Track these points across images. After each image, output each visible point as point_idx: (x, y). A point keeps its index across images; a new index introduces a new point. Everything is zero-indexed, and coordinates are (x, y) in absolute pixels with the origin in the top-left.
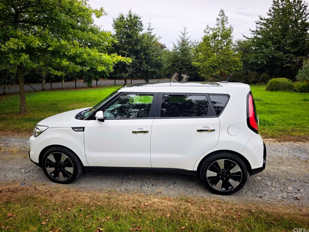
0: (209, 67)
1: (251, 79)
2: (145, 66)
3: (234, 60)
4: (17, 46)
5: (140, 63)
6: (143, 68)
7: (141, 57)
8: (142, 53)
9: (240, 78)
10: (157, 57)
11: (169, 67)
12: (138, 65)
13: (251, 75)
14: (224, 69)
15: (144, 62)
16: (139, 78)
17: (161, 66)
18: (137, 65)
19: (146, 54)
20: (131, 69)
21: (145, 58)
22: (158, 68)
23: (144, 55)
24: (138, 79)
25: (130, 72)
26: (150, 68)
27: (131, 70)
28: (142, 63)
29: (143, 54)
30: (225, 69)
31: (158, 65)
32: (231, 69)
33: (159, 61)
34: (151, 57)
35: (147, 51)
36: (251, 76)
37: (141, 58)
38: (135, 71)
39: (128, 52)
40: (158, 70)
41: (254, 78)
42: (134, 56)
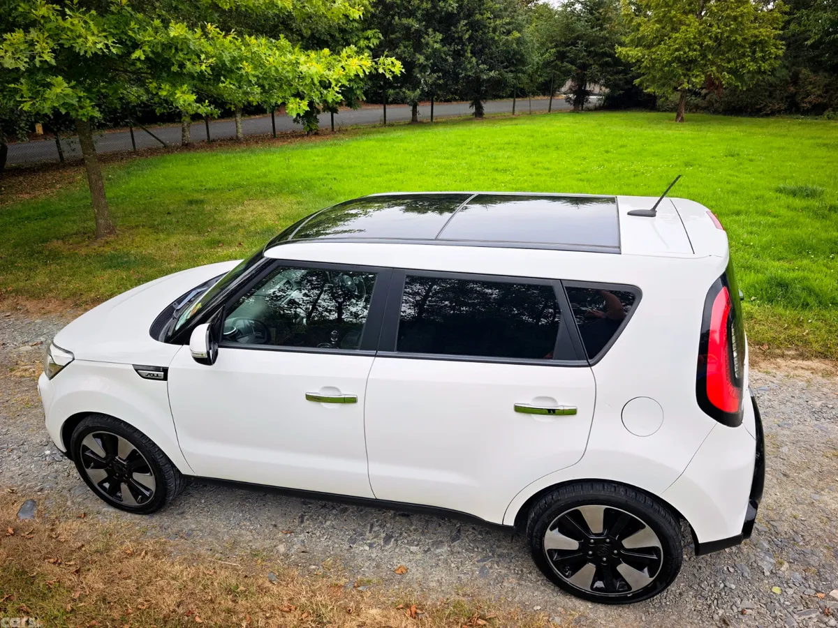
0: (669, 63)
1: (809, 99)
2: (472, 65)
3: (757, 37)
4: (27, 60)
5: (458, 55)
6: (465, 69)
7: (460, 34)
8: (463, 22)
9: (770, 96)
10: (509, 33)
11: (547, 64)
12: (450, 60)
13: (810, 83)
14: (718, 67)
15: (469, 51)
16: (457, 98)
17: (522, 61)
18: (447, 60)
19: (474, 26)
20: (429, 75)
21: (470, 39)
22: (513, 69)
23: (468, 30)
24: (455, 100)
25: (426, 83)
26: (488, 70)
27: (427, 79)
28: (463, 55)
29: (464, 26)
30: (721, 69)
31: (514, 60)
32: (744, 66)
33: (515, 46)
34: (491, 34)
35: (478, 17)
36: (809, 87)
37: (460, 38)
38: (441, 82)
39: (419, 21)
40: (511, 75)
41: (819, 92)
42: (437, 33)
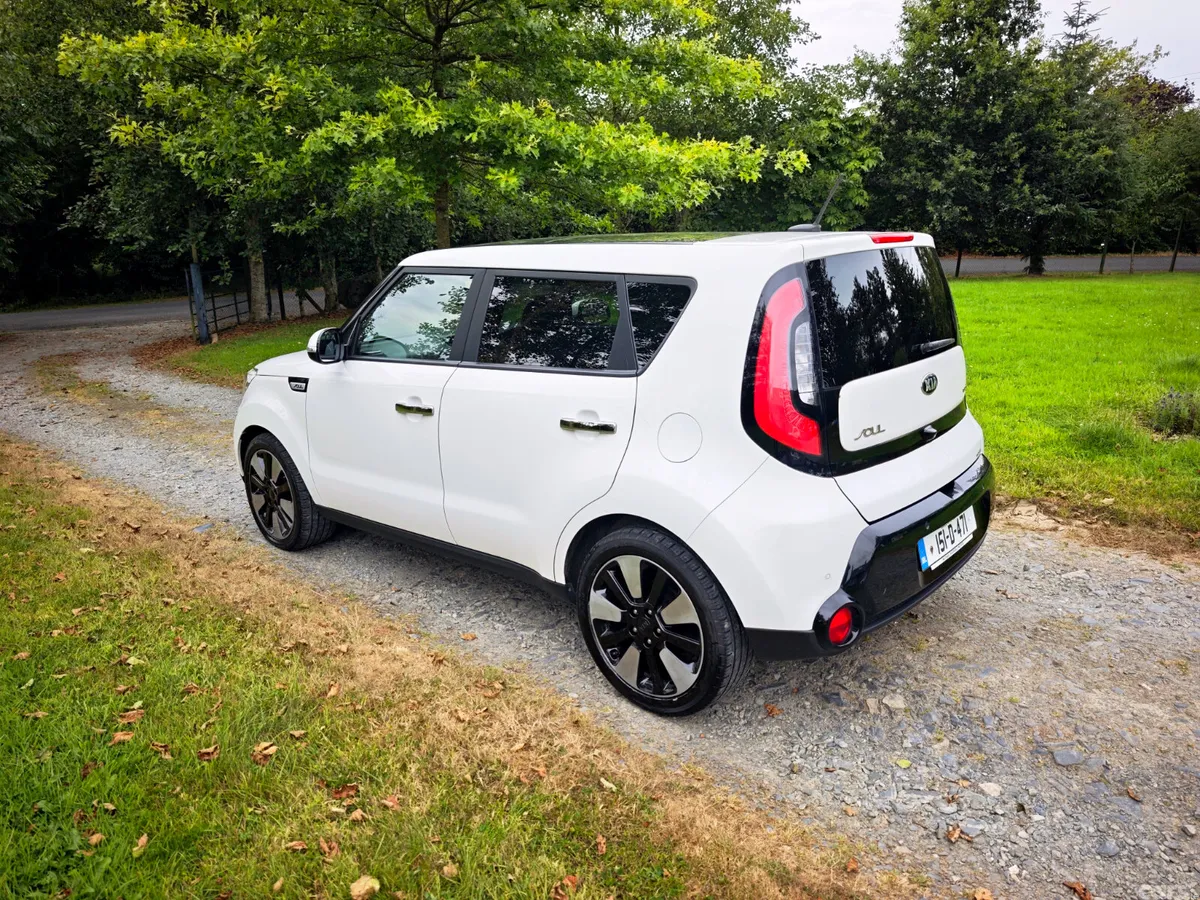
2: (1022, 194)
5: (999, 181)
6: (1011, 202)
7: (1007, 153)
8: (1013, 136)
10: (1094, 149)
11: (1170, 197)
12: (987, 188)
15: (1020, 176)
16: (1016, 250)
17: (1116, 191)
18: (981, 189)
19: (1033, 141)
20: (948, 208)
21: (1023, 159)
22: (1097, 202)
23: (1020, 146)
24: (1013, 253)
25: (941, 219)
26: (1049, 202)
27: (944, 214)
28: (1010, 182)
29: (1014, 141)
31: (1102, 189)
33: (1102, 168)
34: (1060, 150)
35: (1040, 126)
37: (1006, 158)
38: (969, 218)
39: (944, 135)
40: (1093, 211)
42: (969, 151)
